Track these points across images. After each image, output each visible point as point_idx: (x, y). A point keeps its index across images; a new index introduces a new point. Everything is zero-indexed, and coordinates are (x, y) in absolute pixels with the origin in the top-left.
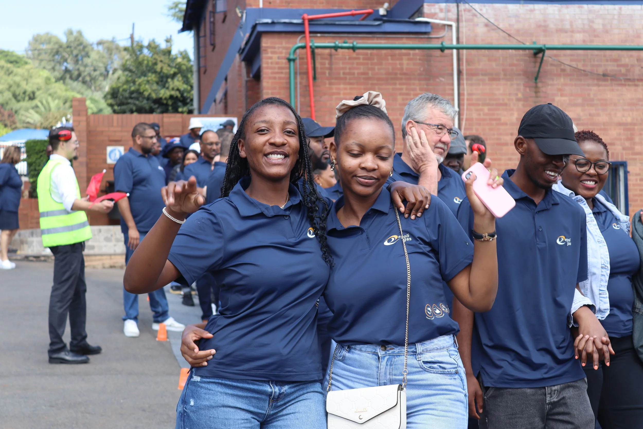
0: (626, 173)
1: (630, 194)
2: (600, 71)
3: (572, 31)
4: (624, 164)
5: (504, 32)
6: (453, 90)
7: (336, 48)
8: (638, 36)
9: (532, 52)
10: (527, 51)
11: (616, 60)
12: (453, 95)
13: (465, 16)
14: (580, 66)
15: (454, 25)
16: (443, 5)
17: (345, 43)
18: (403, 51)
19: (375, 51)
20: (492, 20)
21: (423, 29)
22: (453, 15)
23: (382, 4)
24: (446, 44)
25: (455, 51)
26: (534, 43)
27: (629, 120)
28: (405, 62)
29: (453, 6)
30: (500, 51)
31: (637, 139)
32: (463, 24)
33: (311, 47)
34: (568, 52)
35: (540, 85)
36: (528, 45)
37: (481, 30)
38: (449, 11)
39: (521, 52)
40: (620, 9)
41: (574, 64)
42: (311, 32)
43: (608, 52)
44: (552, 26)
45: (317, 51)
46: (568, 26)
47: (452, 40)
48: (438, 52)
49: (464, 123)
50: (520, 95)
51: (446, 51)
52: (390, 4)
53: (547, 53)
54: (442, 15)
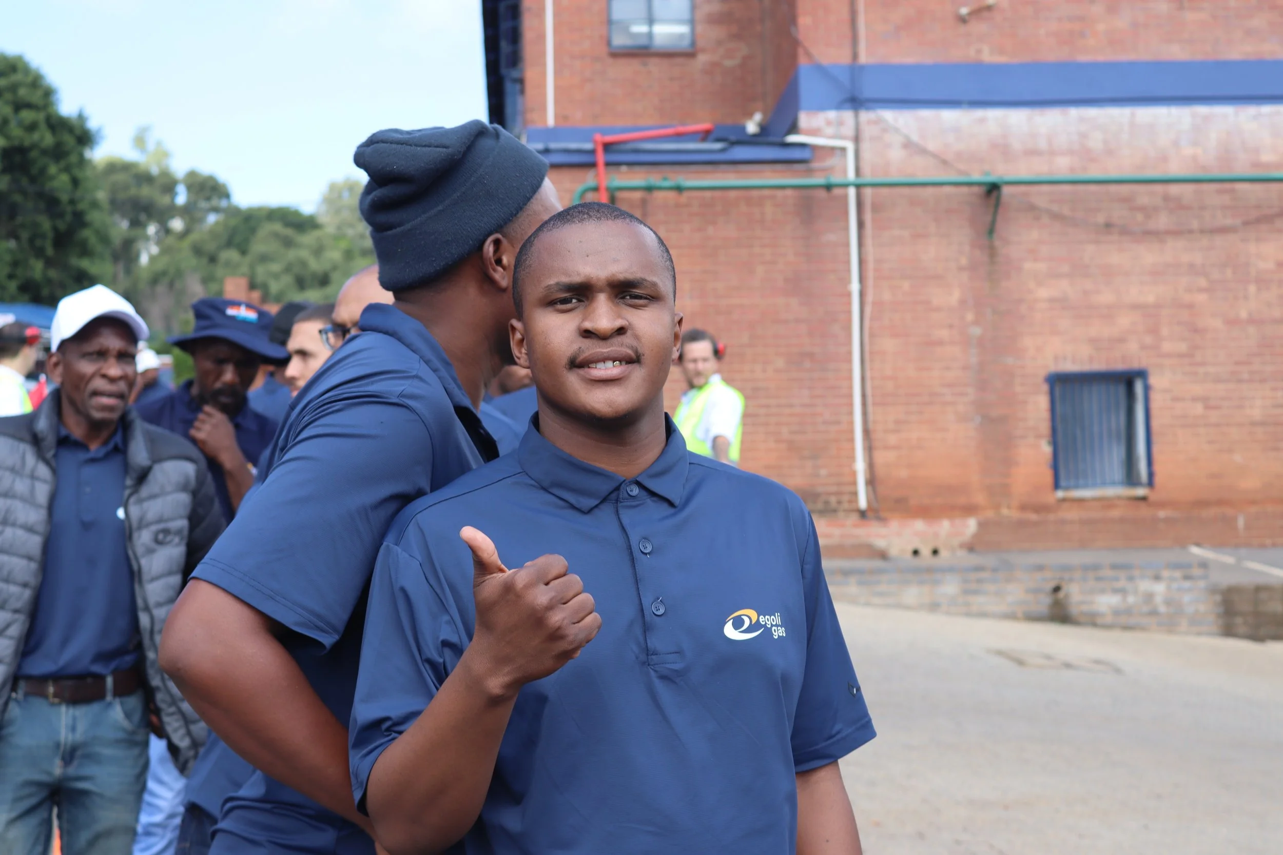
0: (1147, 388)
1: (1155, 423)
2: (1101, 219)
3: (1052, 153)
4: (1142, 374)
5: (934, 156)
6: (848, 254)
7: (649, 189)
8: (1164, 159)
9: (983, 190)
10: (975, 189)
11: (1126, 200)
12: (848, 262)
13: (868, 132)
14: (1066, 211)
15: (850, 146)
16: (832, 114)
17: (665, 179)
18: (766, 192)
19: (718, 194)
20: (915, 138)
21: (797, 154)
22: (849, 130)
23: (750, 115)
24: (835, 179)
25: (852, 192)
26: (986, 173)
27: (1150, 299)
28: (769, 209)
29: (848, 116)
30: (930, 190)
31: (1165, 331)
32: (865, 146)
33: (608, 189)
34: (1045, 188)
35: (997, 243)
36: (976, 177)
37: (896, 154)
38: (840, 123)
39: (965, 190)
40: (1133, 115)
41: (1055, 208)
42: (608, 164)
43: (1113, 188)
44: (1016, 145)
45: (619, 195)
46: (1042, 144)
47: (845, 171)
48: (822, 194)
49: (868, 310)
50: (964, 261)
51: (837, 191)
52: (764, 113)
53: (1006, 190)
54: (830, 131)
